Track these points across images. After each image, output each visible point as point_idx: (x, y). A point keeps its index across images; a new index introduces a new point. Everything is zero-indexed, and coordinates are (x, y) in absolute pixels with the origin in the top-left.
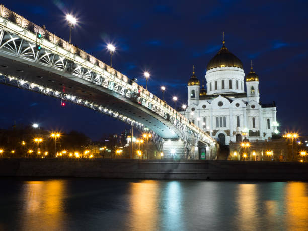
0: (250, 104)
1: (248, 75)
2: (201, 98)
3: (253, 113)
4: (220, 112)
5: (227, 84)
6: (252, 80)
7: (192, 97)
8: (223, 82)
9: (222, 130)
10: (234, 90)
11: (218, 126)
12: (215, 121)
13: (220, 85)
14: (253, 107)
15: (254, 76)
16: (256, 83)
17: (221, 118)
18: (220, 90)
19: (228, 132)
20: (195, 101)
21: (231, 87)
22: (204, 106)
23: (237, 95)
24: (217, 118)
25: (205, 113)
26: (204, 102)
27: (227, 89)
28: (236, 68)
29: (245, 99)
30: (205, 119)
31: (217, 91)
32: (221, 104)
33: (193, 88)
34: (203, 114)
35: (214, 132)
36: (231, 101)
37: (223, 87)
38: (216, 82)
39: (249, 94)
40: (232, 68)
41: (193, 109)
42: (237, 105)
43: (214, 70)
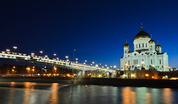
0: (150, 54)
2: (129, 52)
3: (151, 58)
6: (151, 43)
7: (126, 52)
8: (140, 45)
9: (136, 66)
10: (145, 48)
11: (134, 64)
13: (138, 46)
14: (151, 55)
15: (152, 41)
16: (153, 44)
17: (136, 60)
19: (139, 67)
21: (143, 47)
22: (129, 56)
24: (134, 61)
26: (129, 54)
28: (146, 38)
29: (148, 52)
30: (129, 61)
31: (137, 49)
32: (135, 54)
33: (126, 49)
34: (128, 59)
35: (133, 66)
36: (140, 52)
37: (140, 47)
38: (137, 45)
39: (149, 49)
40: (144, 38)
41: (125, 57)
42: (142, 54)
43: (136, 40)
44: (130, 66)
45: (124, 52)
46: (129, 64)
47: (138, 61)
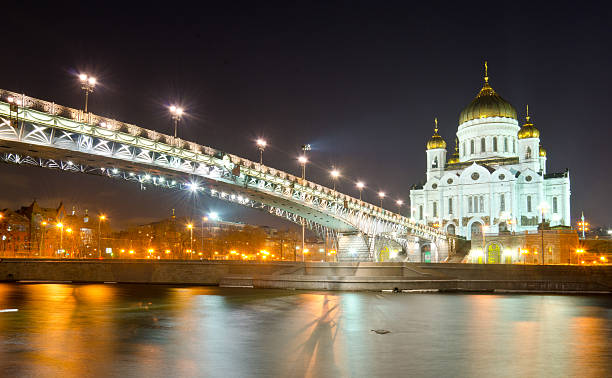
0: (524, 175)
1: (524, 128)
2: (447, 167)
3: (528, 189)
4: (475, 189)
5: (489, 145)
6: (527, 137)
7: (434, 166)
8: (483, 141)
9: (477, 217)
10: (501, 153)
11: (470, 211)
12: (466, 203)
13: (478, 146)
14: (529, 179)
15: (530, 129)
16: (534, 141)
17: (476, 198)
18: (478, 155)
19: (487, 220)
20: (438, 174)
21: (495, 149)
22: (450, 181)
23: (504, 161)
24: (470, 198)
25: (450, 192)
26: (451, 174)
27: (490, 153)
28: (504, 119)
29: (516, 168)
30: (450, 200)
31: (473, 156)
32: (476, 176)
33: (435, 152)
34: (448, 193)
35: (466, 220)
36: (492, 171)
37: (483, 150)
38: (472, 142)
39: (522, 159)
40: (497, 119)
41: (435, 186)
42: (502, 177)
43: (470, 123)
44: (454, 220)
45: (429, 166)
46: (451, 211)
47: (486, 200)
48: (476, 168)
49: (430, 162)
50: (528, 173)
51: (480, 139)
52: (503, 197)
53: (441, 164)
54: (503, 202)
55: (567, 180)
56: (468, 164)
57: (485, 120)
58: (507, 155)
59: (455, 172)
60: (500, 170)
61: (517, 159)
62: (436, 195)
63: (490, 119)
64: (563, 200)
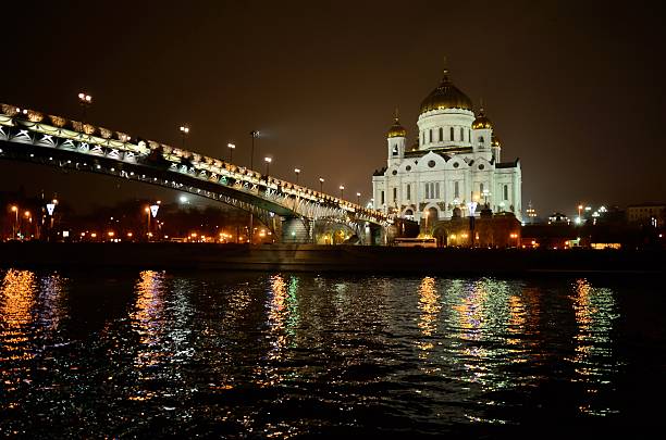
0: (477, 164)
1: (480, 120)
2: (408, 155)
3: (481, 177)
4: (430, 176)
5: (446, 135)
6: (480, 128)
7: (395, 154)
8: (441, 130)
9: (433, 203)
10: (457, 143)
11: (427, 198)
12: (423, 190)
13: (436, 136)
14: (481, 167)
15: (484, 121)
16: (487, 133)
17: (432, 185)
18: (437, 144)
19: (442, 206)
20: (397, 161)
21: (452, 139)
22: (408, 168)
23: (459, 150)
24: (427, 185)
25: (408, 178)
26: (410, 162)
27: (447, 143)
28: (461, 110)
29: (470, 156)
30: (409, 186)
31: (432, 145)
32: (432, 164)
33: (395, 141)
34: (406, 180)
35: (423, 206)
36: (447, 158)
37: (441, 139)
38: (431, 131)
39: (475, 149)
40: (454, 110)
41: (395, 172)
42: (456, 165)
43: (429, 113)
44: (412, 206)
45: (390, 154)
46: (409, 197)
47: (441, 187)
48: (432, 156)
49: (391, 150)
50: (481, 162)
51: (438, 129)
52: (457, 184)
53: (401, 152)
54: (457, 188)
55: (518, 169)
56: (426, 152)
57: (443, 111)
58: (462, 145)
59: (414, 159)
60: (455, 159)
61: (471, 148)
62: (395, 182)
63: (447, 110)
64: (513, 189)
